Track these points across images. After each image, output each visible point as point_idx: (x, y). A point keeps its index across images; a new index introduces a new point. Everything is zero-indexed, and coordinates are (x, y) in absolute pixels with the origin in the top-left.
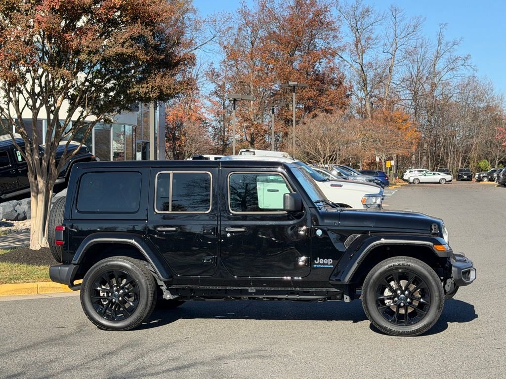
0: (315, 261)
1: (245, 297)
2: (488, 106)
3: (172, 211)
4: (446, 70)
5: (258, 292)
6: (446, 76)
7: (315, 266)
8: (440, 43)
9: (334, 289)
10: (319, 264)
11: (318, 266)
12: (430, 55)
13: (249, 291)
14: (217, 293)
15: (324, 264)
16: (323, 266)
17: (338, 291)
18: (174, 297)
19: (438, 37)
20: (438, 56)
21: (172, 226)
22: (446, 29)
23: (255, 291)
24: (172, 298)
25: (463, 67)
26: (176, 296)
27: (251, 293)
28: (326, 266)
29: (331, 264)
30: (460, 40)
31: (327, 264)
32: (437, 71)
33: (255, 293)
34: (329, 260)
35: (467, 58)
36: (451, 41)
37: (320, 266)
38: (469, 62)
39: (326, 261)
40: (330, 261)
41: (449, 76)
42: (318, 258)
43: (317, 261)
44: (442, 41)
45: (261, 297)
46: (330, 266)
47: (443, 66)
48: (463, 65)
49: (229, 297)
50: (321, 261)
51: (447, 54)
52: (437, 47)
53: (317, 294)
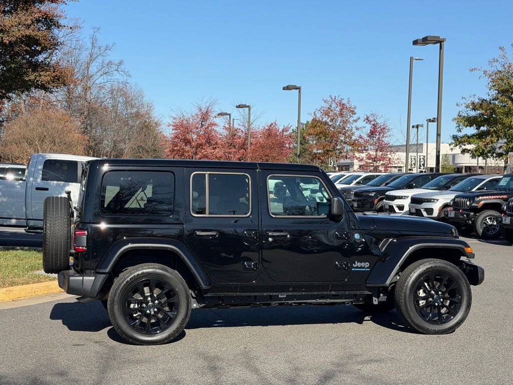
0: (354, 265)
1: (274, 303)
2: (138, 112)
3: (210, 214)
4: (99, 74)
5: (288, 298)
6: (99, 80)
7: (353, 269)
8: (93, 47)
9: (366, 291)
10: (357, 267)
11: (356, 269)
12: (84, 57)
13: (280, 296)
14: (247, 300)
15: (361, 267)
16: (360, 269)
17: (371, 293)
18: (201, 306)
19: (91, 40)
20: (92, 59)
21: (211, 231)
22: (99, 33)
23: (285, 296)
24: (198, 307)
25: (116, 73)
26: (203, 305)
27: (281, 299)
28: (363, 270)
29: (368, 268)
30: (112, 46)
31: (364, 268)
32: (90, 73)
33: (286, 299)
34: (366, 263)
35: (120, 63)
36: (104, 46)
37: (357, 269)
38: (122, 67)
39: (363, 264)
40: (367, 265)
41: (103, 81)
42: (356, 262)
43: (355, 264)
44: (96, 44)
45: (290, 302)
46: (367, 270)
47: (96, 70)
48: (116, 70)
49: (258, 303)
50: (359, 264)
51: (100, 57)
52: (90, 51)
53: (346, 297)
